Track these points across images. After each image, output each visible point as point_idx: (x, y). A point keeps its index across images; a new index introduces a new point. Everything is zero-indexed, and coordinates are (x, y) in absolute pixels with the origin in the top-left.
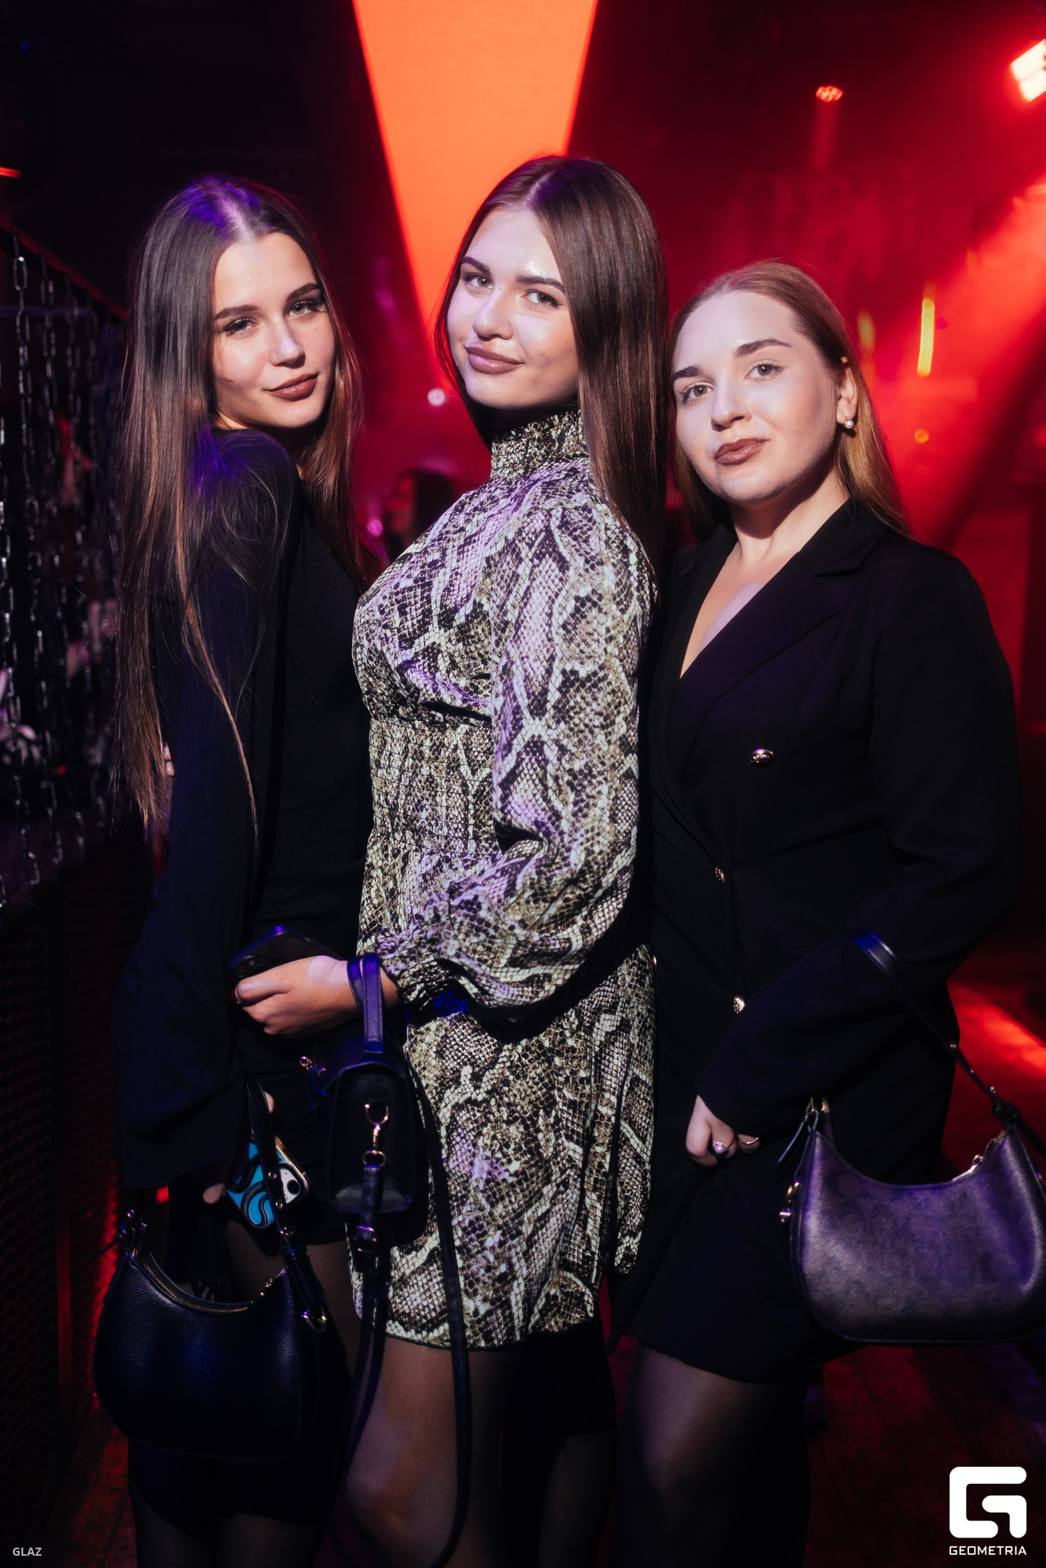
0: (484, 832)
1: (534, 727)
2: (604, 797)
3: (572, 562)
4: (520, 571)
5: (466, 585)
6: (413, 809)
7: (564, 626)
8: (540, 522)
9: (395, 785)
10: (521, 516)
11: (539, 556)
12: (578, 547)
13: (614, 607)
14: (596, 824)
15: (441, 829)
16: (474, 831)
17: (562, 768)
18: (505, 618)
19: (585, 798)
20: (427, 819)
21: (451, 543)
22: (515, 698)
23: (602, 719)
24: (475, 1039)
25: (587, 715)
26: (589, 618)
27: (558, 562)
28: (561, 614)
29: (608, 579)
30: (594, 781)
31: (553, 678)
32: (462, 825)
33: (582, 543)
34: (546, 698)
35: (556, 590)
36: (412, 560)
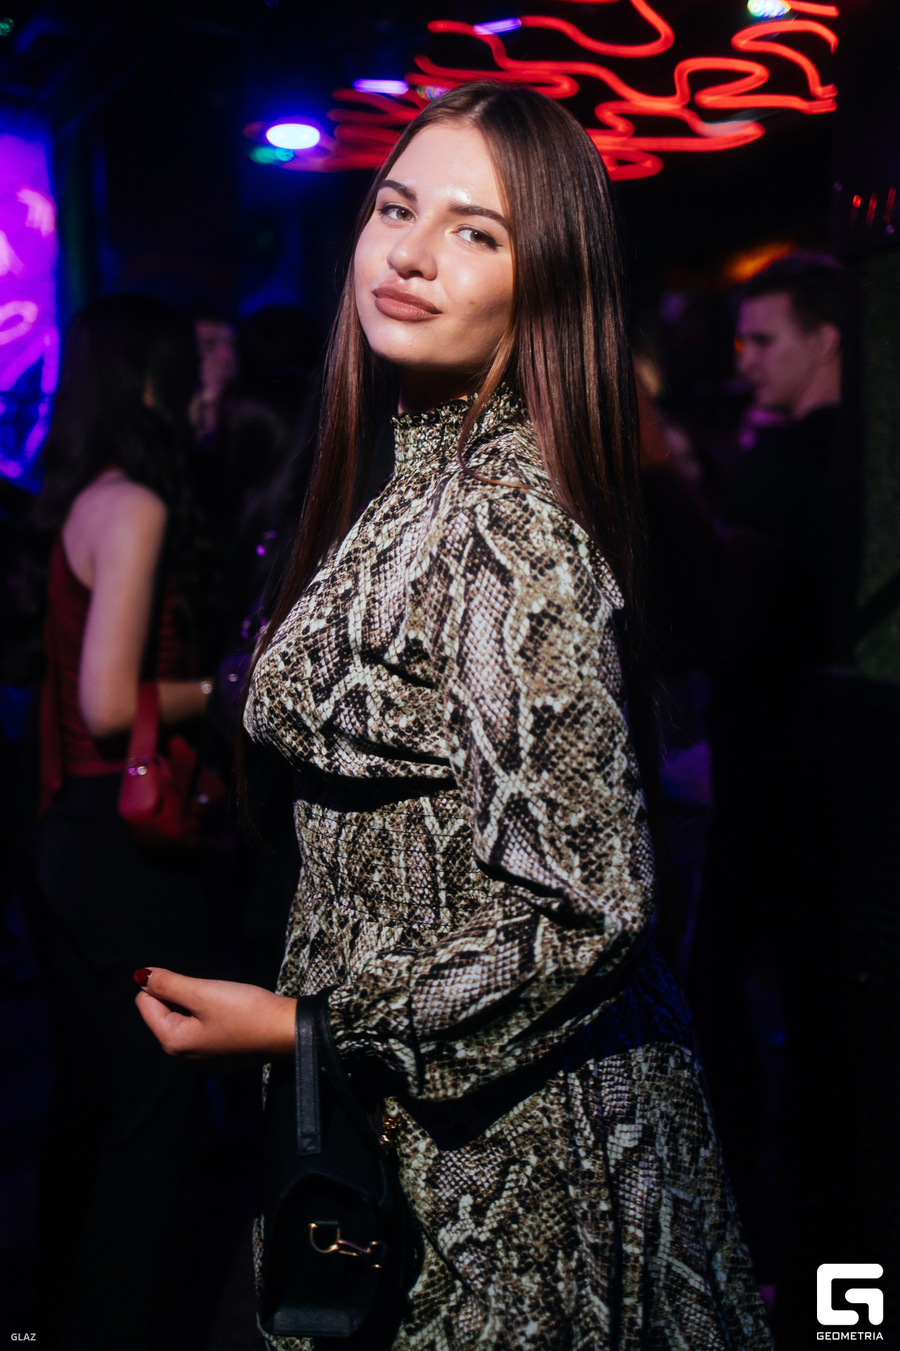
0: (461, 898)
1: (510, 784)
2: (618, 852)
3: (515, 571)
4: (452, 592)
5: (387, 616)
6: (361, 870)
7: (522, 653)
8: (464, 525)
9: (331, 840)
10: (441, 522)
11: (473, 569)
12: (518, 549)
13: (578, 617)
14: (616, 886)
15: (402, 895)
16: (448, 898)
17: (556, 828)
18: (443, 654)
19: (594, 858)
20: (381, 882)
21: (362, 565)
22: (479, 753)
23: (594, 760)
24: (475, 1157)
25: (573, 758)
26: (551, 638)
27: (498, 574)
28: (514, 638)
29: (564, 581)
30: (601, 836)
31: (521, 719)
32: (429, 889)
33: (522, 542)
34: (518, 746)
35: (502, 609)
36: (319, 592)
